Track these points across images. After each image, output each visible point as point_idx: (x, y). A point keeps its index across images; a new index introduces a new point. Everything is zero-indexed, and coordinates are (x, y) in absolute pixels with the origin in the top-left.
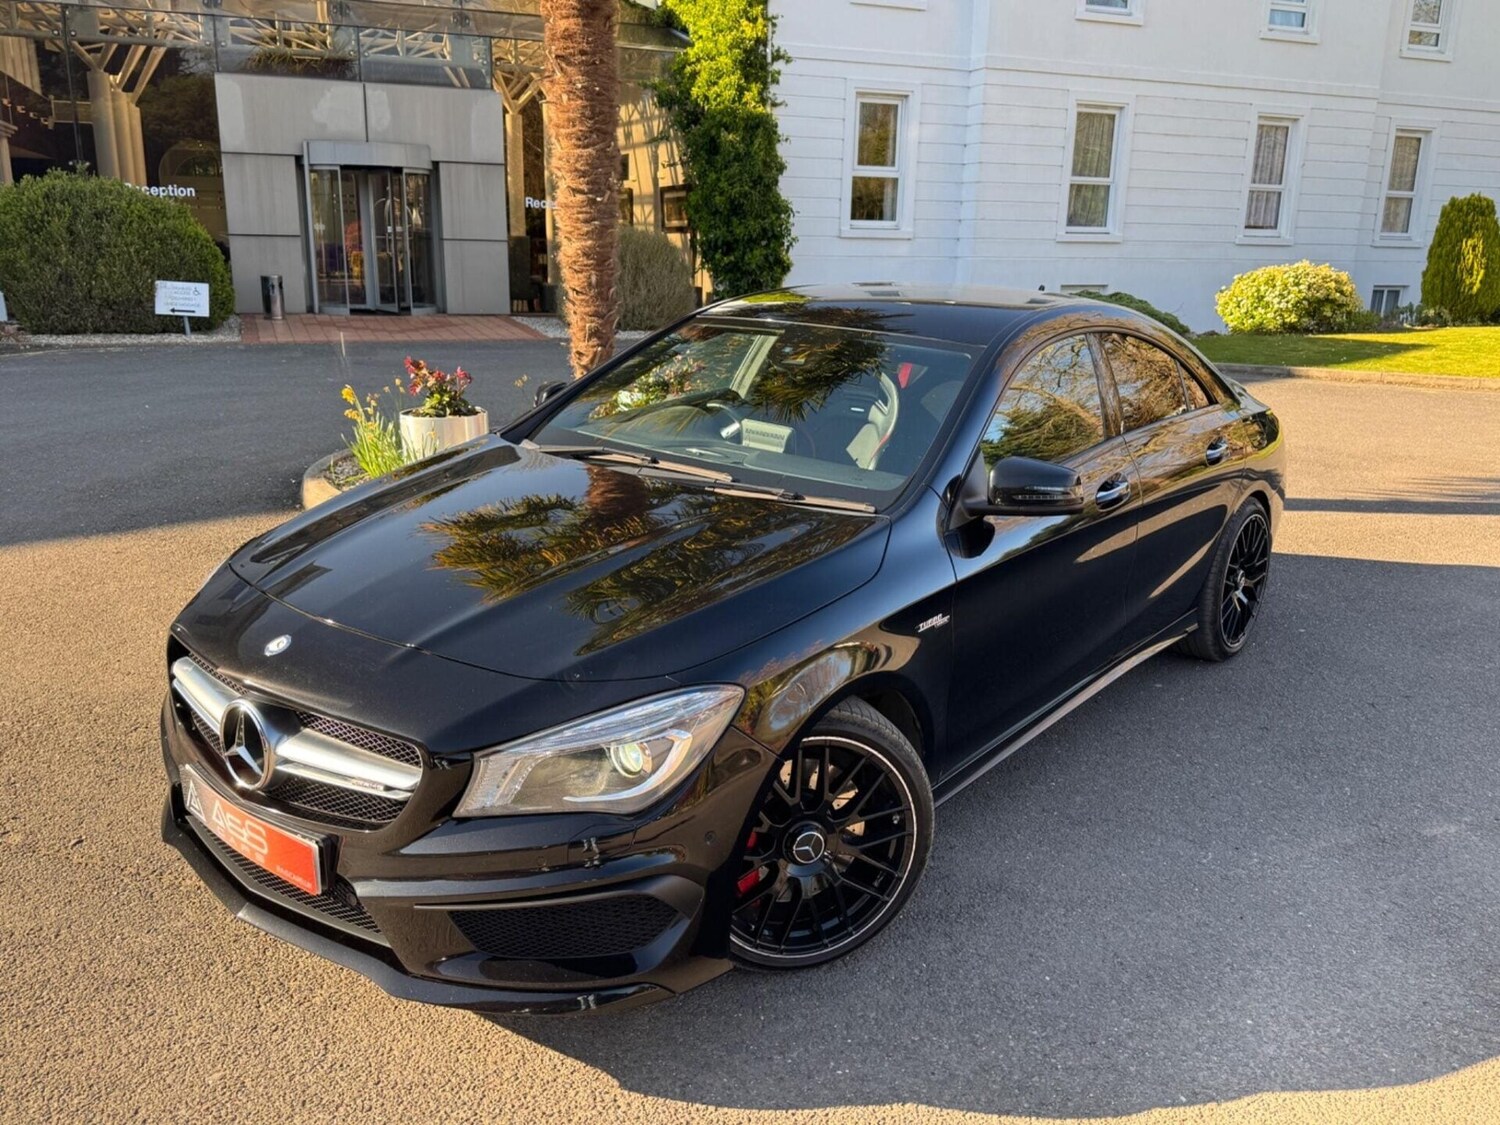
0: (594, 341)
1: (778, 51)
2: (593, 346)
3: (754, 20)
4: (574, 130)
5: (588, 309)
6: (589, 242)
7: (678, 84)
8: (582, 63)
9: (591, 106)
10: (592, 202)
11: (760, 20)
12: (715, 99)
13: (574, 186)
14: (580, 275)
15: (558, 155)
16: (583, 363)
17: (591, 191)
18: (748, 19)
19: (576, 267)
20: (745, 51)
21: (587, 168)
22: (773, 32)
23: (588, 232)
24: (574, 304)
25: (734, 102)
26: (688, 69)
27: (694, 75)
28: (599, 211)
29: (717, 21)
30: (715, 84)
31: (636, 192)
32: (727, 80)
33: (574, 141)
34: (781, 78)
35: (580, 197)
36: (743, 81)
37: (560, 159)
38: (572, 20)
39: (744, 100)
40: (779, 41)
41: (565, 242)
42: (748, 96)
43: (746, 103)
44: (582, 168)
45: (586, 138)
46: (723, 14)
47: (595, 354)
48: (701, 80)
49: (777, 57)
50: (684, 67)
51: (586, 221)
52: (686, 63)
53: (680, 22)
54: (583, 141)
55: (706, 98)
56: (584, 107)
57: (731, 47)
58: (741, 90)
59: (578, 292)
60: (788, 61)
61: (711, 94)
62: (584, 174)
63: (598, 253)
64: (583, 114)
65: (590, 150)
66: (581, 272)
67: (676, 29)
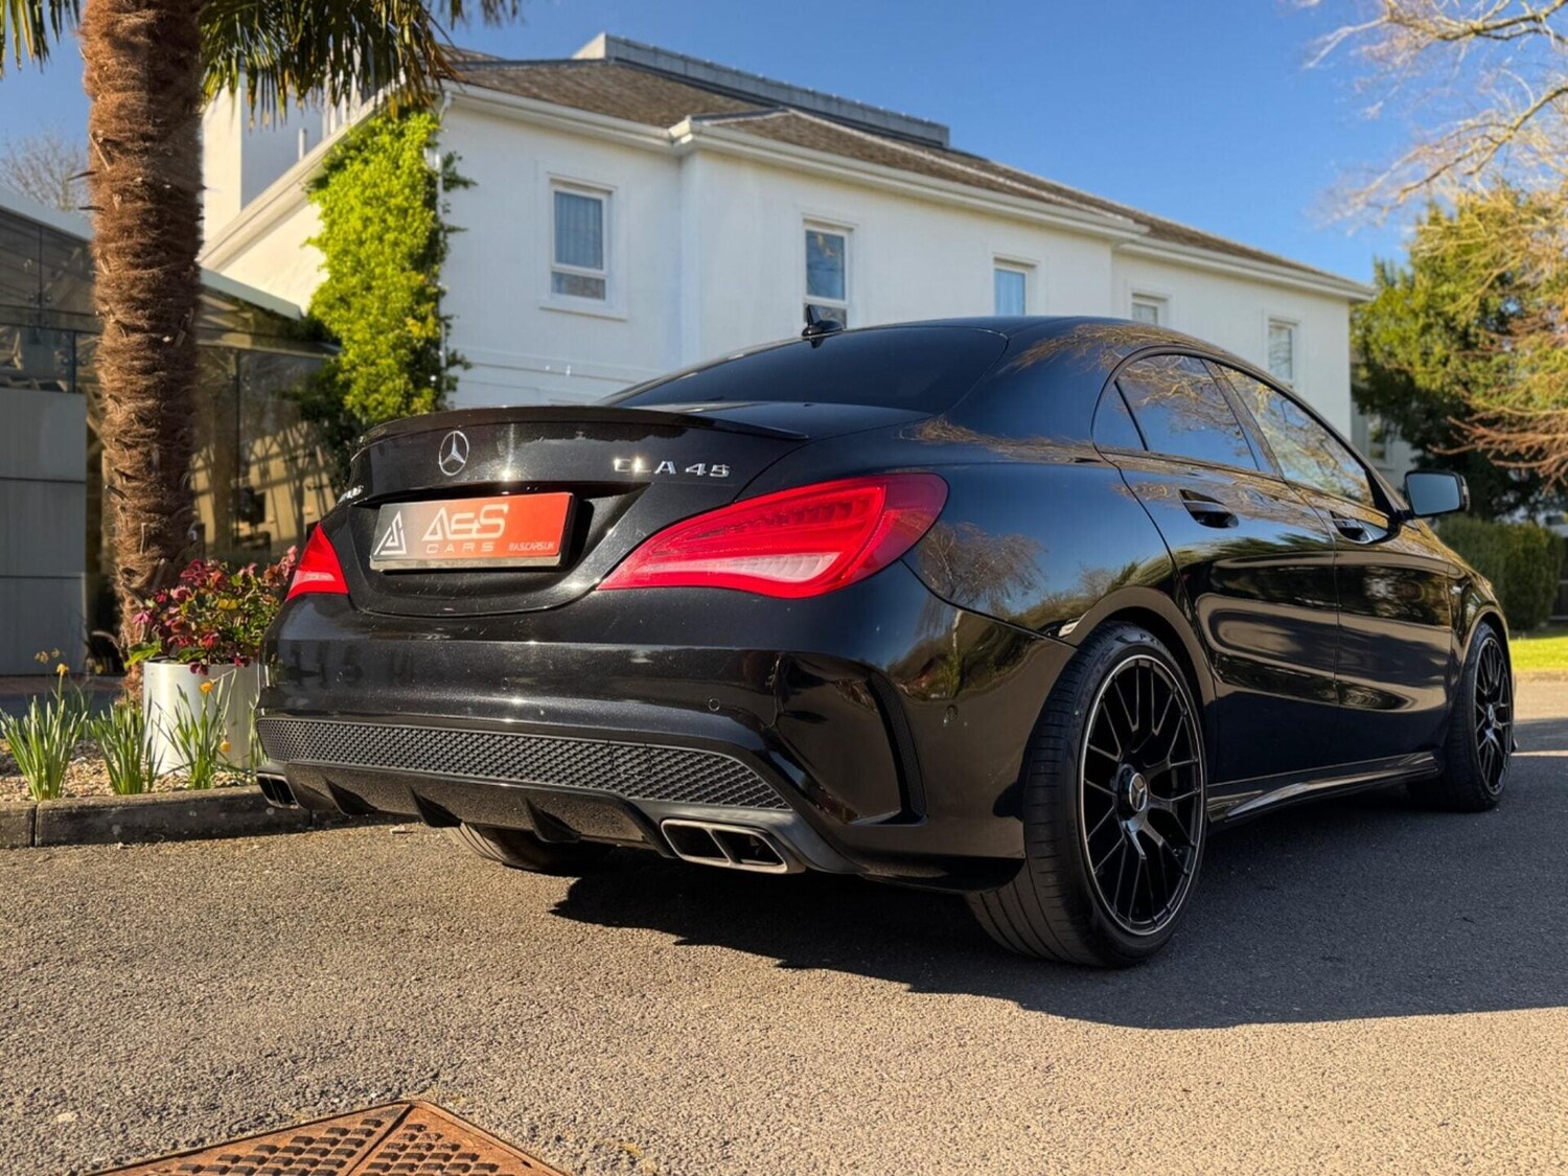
0: (155, 550)
1: (454, 355)
2: (153, 559)
3: (423, 319)
4: (130, 242)
5: (144, 502)
6: (150, 402)
7: (328, 395)
8: (146, 151)
9: (158, 211)
10: (156, 344)
11: (431, 320)
12: (376, 409)
13: (127, 321)
14: (134, 452)
15: (103, 280)
16: (134, 586)
17: (153, 329)
18: (415, 317)
19: (127, 440)
20: (413, 351)
21: (149, 296)
22: (447, 334)
23: (147, 388)
24: (122, 495)
25: (400, 409)
26: (341, 377)
27: (347, 385)
28: (167, 357)
29: (377, 321)
30: (376, 391)
31: (274, 537)
32: (390, 385)
33: (129, 258)
34: (459, 386)
35: (137, 337)
36: (411, 386)
37: (108, 286)
38: (129, 93)
39: (413, 407)
40: (453, 343)
41: (110, 405)
42: (418, 403)
43: (415, 411)
44: (141, 296)
45: (149, 254)
46: (384, 314)
47: (155, 569)
48: (355, 389)
49: (453, 361)
50: (335, 375)
51: (145, 371)
52: (338, 369)
53: (329, 332)
54: (142, 257)
55: (364, 409)
56: (149, 211)
57: (394, 347)
58: (408, 397)
59: (128, 478)
60: (467, 366)
61: (371, 402)
62: (144, 304)
63: (163, 418)
64: (145, 221)
65: (155, 270)
66: (135, 446)
67: (326, 341)
